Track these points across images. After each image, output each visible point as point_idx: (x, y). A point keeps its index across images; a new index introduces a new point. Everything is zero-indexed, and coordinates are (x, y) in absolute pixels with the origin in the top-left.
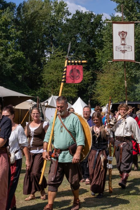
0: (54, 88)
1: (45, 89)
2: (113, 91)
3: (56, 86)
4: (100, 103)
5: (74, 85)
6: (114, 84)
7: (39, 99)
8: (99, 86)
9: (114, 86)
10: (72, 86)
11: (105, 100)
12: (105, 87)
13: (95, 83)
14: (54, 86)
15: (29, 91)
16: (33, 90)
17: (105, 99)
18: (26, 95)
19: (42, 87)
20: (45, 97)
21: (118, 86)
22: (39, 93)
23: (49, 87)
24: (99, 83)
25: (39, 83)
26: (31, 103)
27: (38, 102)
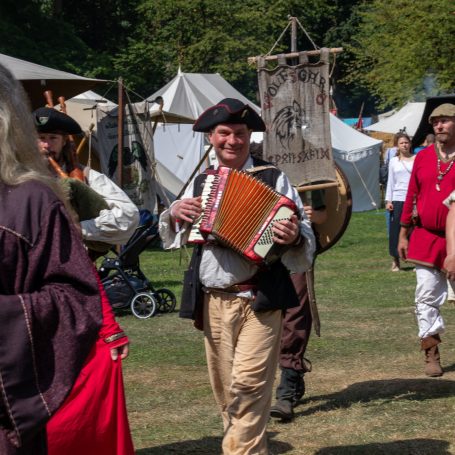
0: (186, 42)
1: (150, 46)
2: (429, 43)
3: (195, 32)
4: (378, 97)
5: (269, 27)
6: (431, 16)
7: (124, 89)
8: (372, 28)
9: (431, 26)
10: (259, 32)
11: (399, 84)
12: (395, 30)
13: (352, 16)
14: (186, 31)
15: (84, 59)
16: (100, 53)
17: (396, 81)
18: (75, 73)
19: (138, 37)
20: (152, 80)
21: (447, 25)
22: (126, 64)
23: (167, 38)
24: (369, 16)
25: (124, 23)
26: (95, 107)
27: (120, 99)
